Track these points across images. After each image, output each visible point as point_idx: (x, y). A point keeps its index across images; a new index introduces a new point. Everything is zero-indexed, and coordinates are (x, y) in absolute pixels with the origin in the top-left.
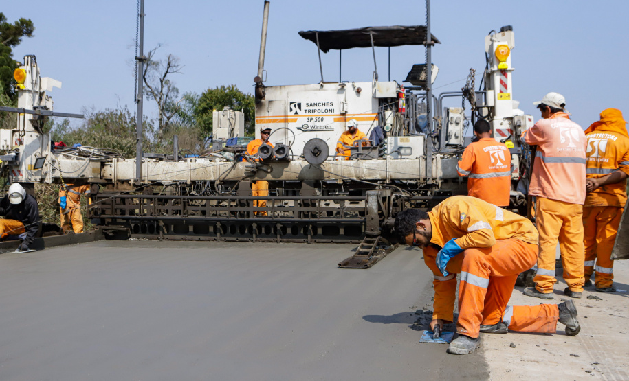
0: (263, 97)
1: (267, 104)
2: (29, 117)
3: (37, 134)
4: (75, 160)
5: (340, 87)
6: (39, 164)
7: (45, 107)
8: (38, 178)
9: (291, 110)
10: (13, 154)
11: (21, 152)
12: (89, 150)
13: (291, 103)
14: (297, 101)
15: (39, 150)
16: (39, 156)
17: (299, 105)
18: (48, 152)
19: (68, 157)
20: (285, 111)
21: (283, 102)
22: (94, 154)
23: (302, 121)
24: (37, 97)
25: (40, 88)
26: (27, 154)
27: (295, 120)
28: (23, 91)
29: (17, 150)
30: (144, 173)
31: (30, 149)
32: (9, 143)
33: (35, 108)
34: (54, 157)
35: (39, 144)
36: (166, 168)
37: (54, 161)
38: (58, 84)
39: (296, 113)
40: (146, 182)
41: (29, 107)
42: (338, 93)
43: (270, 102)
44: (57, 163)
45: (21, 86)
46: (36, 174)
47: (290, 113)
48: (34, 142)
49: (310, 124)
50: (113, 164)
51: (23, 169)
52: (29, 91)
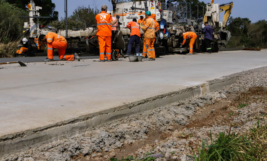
0: (116, 7)
1: (117, 9)
2: (32, 18)
3: (35, 23)
4: (47, 31)
5: (140, 3)
6: (35, 32)
7: (37, 15)
8: (36, 36)
9: (124, 11)
10: (28, 29)
11: (30, 29)
12: (52, 28)
13: (124, 9)
14: (126, 8)
15: (36, 28)
16: (35, 30)
17: (127, 10)
18: (38, 29)
19: (45, 30)
20: (123, 12)
21: (122, 9)
22: (53, 29)
23: (128, 15)
24: (34, 12)
25: (35, 9)
26: (32, 29)
27: (126, 15)
28: (30, 11)
29: (29, 28)
30: (68, 34)
31: (33, 28)
32: (27, 26)
33: (33, 16)
34: (40, 30)
35: (35, 26)
36: (74, 33)
37: (40, 31)
38: (41, 8)
39: (126, 12)
40: (69, 37)
41: (32, 16)
42: (139, 5)
43: (118, 9)
44: (41, 32)
45: (30, 9)
46: (35, 35)
47: (124, 13)
48: (34, 26)
49: (131, 16)
50: (59, 32)
51: (31, 34)
52: (32, 11)
